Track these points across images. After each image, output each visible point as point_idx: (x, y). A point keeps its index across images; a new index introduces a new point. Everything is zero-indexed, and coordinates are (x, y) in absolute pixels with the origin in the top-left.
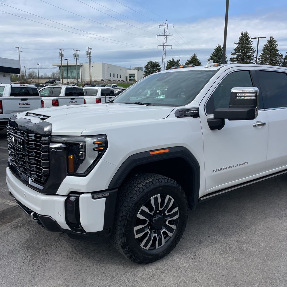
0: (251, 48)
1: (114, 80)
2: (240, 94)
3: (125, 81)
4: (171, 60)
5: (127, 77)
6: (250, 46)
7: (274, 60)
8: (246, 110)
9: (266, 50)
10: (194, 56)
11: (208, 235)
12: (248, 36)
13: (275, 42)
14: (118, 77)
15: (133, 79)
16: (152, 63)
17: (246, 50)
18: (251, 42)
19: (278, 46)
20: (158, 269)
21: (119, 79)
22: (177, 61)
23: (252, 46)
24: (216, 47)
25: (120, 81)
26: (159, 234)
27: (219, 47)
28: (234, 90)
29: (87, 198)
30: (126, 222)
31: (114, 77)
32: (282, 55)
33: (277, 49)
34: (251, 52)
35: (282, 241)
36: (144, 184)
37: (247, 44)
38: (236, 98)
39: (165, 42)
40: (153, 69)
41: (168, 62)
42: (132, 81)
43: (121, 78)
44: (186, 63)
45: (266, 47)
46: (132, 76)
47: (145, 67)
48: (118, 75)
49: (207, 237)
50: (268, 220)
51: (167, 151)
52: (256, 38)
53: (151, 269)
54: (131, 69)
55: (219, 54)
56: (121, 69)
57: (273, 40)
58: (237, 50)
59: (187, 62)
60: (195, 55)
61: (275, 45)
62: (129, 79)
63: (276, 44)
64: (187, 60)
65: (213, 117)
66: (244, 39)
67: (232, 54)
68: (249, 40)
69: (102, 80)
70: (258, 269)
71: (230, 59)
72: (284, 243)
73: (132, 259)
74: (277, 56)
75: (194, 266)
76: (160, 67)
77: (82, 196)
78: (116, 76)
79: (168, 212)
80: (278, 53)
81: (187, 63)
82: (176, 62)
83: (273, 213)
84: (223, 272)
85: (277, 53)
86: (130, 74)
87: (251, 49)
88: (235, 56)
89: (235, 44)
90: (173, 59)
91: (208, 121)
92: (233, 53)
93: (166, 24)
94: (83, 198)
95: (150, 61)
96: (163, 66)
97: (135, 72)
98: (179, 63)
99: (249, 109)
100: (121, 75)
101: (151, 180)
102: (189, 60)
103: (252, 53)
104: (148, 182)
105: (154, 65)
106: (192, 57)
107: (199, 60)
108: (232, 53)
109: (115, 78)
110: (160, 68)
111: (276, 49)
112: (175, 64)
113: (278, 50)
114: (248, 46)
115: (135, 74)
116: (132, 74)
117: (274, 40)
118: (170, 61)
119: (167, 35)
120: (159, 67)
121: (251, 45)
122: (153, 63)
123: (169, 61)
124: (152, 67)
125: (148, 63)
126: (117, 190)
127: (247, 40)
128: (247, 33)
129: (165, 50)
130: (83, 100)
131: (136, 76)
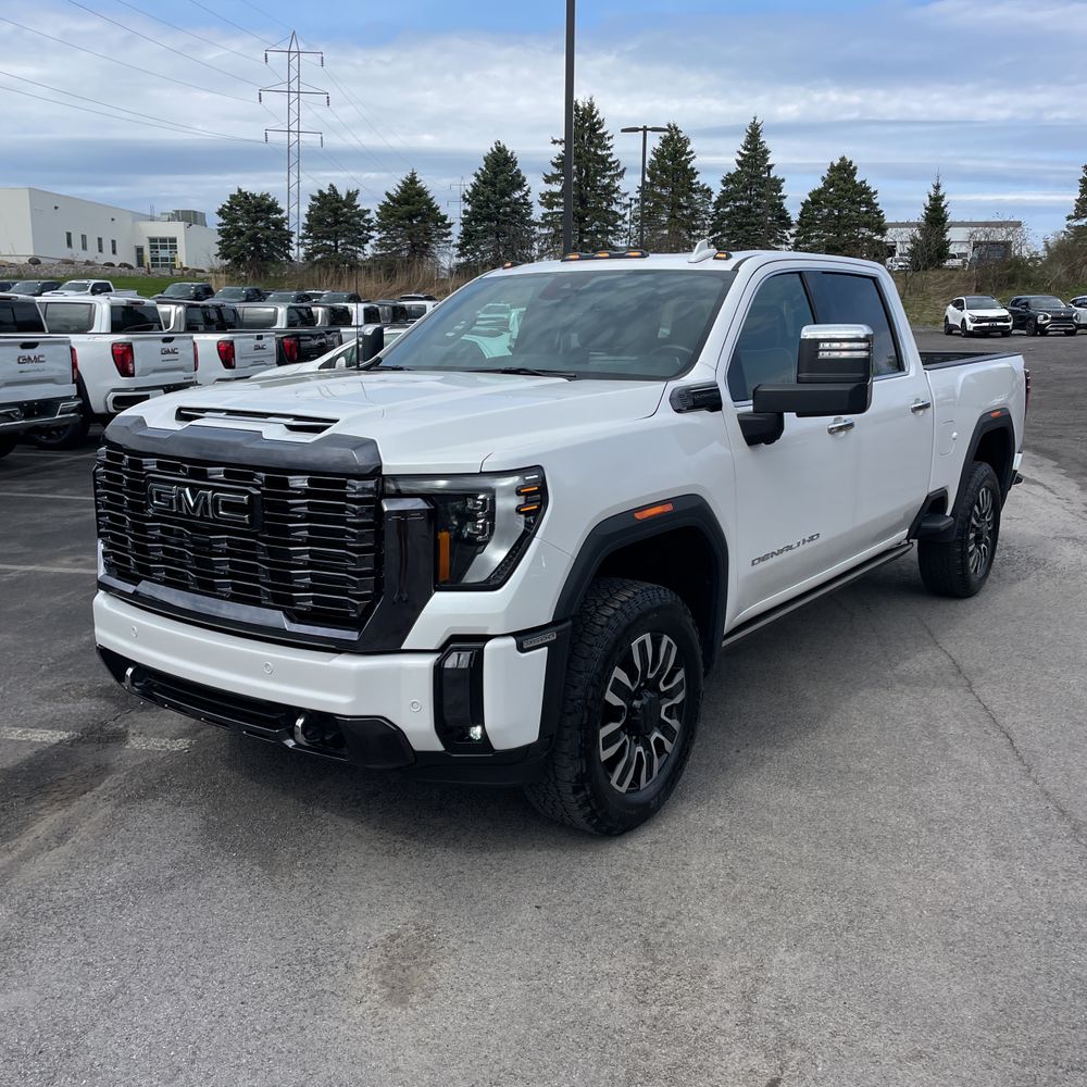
0: (610, 160)
1: (88, 263)
2: (827, 345)
3: (134, 265)
4: (327, 192)
5: (140, 250)
6: (605, 152)
7: (686, 208)
8: (848, 387)
9: (657, 170)
10: (412, 180)
11: (735, 749)
12: (595, 116)
13: (686, 142)
14: (101, 251)
15: (167, 259)
16: (247, 198)
17: (594, 167)
18: (609, 138)
19: (694, 157)
20: (656, 842)
21: (107, 257)
22: (349, 194)
23: (612, 154)
24: (490, 152)
25: (113, 265)
26: (647, 747)
27: (498, 149)
28: (809, 332)
29: (507, 648)
30: (586, 714)
31: (84, 247)
32: (708, 190)
33: (692, 169)
34: (609, 173)
35: (920, 739)
36: (617, 606)
37: (597, 147)
38: (817, 355)
39: (294, 117)
40: (254, 222)
41: (314, 199)
42: (163, 266)
43: (114, 252)
44: (382, 204)
45: (659, 161)
46: (165, 247)
47: (220, 213)
48: (100, 240)
49: (732, 753)
50: (862, 694)
51: (669, 508)
52: (636, 130)
53: (640, 845)
54: (159, 220)
55: (501, 177)
56: (112, 214)
57: (678, 137)
58: (562, 163)
59: (387, 200)
60: (413, 174)
61: (684, 153)
62: (152, 259)
63: (688, 149)
64: (387, 194)
65: (751, 408)
66: (583, 125)
67: (548, 180)
68: (601, 131)
69: (35, 262)
70: (900, 807)
71: (542, 195)
72: (929, 743)
73: (595, 821)
74: (695, 191)
75: (743, 823)
76: (284, 215)
77: (489, 645)
78: (92, 244)
79: (665, 684)
80: (698, 183)
81: (385, 203)
82: (344, 197)
83: (864, 677)
84: (822, 825)
85: (694, 181)
86: (152, 240)
87: (610, 164)
88: (557, 188)
89: (555, 142)
90: (331, 185)
91: (740, 421)
92: (550, 174)
93: (294, 48)
94: (495, 650)
95: (240, 190)
96: (294, 210)
97: (176, 230)
98: (357, 203)
99: (854, 385)
100: (113, 242)
101: (630, 594)
102: (393, 193)
103: (612, 178)
104: (624, 599)
105: (256, 208)
106: (403, 182)
107: (430, 196)
108: (546, 176)
109: (91, 254)
110: (283, 220)
111: (689, 167)
112: (341, 205)
113: (697, 173)
114: (599, 153)
115: (174, 240)
116: (163, 240)
117: (682, 135)
118: (320, 192)
119: (299, 92)
120: (278, 216)
121: (609, 149)
122: (254, 197)
123: (317, 195)
124: (248, 212)
125: (232, 197)
126: (569, 623)
127: (593, 129)
128: (591, 106)
129: (294, 148)
130: (67, 348)
131: (180, 244)
